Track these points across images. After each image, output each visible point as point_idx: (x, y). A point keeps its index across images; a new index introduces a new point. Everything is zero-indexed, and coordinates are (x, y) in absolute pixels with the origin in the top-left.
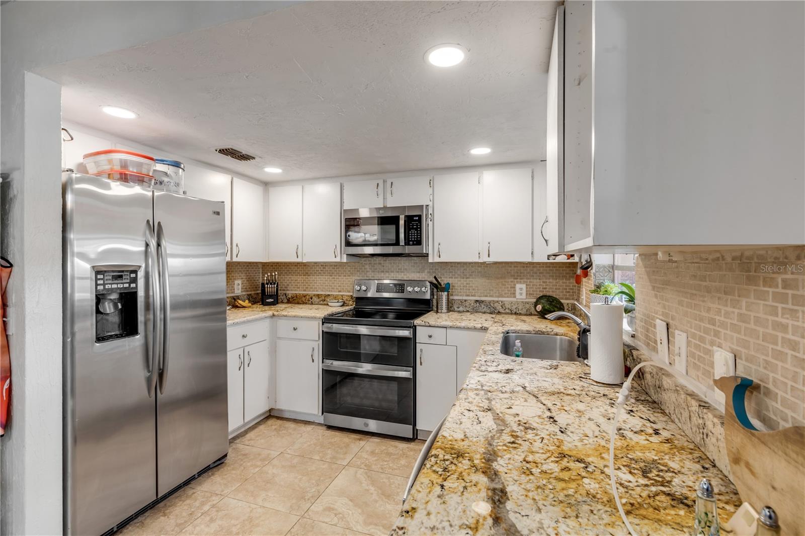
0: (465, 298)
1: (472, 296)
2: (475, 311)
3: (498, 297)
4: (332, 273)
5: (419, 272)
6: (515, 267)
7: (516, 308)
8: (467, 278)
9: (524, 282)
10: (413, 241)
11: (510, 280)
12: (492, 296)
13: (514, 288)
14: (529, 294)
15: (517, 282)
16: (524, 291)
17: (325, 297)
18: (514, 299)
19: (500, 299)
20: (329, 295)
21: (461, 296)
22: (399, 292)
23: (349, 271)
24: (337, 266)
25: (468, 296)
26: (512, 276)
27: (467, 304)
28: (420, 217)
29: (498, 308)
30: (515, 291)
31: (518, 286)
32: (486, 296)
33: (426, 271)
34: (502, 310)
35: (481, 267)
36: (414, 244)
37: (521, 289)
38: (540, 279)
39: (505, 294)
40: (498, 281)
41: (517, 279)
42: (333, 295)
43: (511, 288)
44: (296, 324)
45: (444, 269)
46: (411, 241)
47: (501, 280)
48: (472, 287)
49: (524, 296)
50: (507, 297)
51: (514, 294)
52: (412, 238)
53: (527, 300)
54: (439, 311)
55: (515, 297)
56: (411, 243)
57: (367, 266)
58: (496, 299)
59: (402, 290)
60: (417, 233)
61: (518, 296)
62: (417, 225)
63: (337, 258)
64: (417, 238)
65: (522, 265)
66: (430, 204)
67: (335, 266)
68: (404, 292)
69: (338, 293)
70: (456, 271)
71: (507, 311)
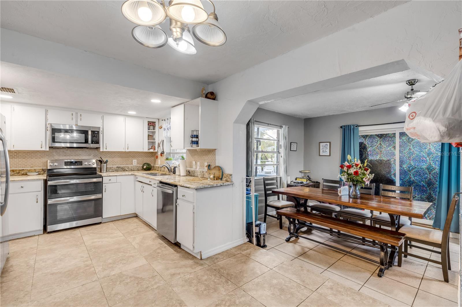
0: (111, 166)
1: (115, 165)
2: (117, 171)
3: (126, 165)
4: (25, 157)
5: (88, 156)
6: (133, 153)
7: (133, 169)
8: (113, 158)
9: (136, 159)
10: (95, 142)
11: (131, 158)
12: (124, 165)
13: (132, 161)
14: (138, 163)
15: (133, 159)
16: (136, 162)
17: (19, 171)
18: (132, 166)
19: (127, 166)
20: (23, 170)
21: (109, 165)
22: (79, 165)
23: (40, 156)
24: (29, 153)
25: (113, 165)
26: (131, 157)
27: (113, 169)
28: (98, 132)
29: (126, 169)
30: (132, 162)
31: (134, 161)
32: (121, 165)
33: (92, 155)
34: (128, 170)
35: (119, 153)
36: (95, 143)
37: (135, 162)
38: (141, 158)
39: (129, 163)
40: (126, 159)
41: (133, 158)
42: (27, 170)
43: (131, 161)
44: (22, 184)
45: (101, 154)
46: (94, 142)
47: (127, 158)
48: (115, 161)
49: (136, 164)
50: (130, 165)
51: (132, 163)
52: (94, 141)
53: (137, 166)
54: (102, 172)
55: (132, 165)
56: (94, 143)
57: (54, 153)
58: (125, 166)
59: (81, 164)
60: (97, 139)
61: (134, 164)
62: (97, 135)
63: (42, 148)
64: (97, 141)
65: (135, 153)
66: (101, 127)
67: (27, 153)
68: (82, 165)
69: (30, 168)
70: (108, 155)
71: (130, 170)
